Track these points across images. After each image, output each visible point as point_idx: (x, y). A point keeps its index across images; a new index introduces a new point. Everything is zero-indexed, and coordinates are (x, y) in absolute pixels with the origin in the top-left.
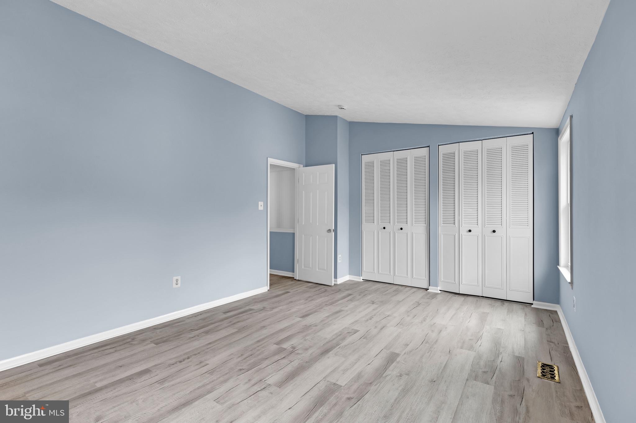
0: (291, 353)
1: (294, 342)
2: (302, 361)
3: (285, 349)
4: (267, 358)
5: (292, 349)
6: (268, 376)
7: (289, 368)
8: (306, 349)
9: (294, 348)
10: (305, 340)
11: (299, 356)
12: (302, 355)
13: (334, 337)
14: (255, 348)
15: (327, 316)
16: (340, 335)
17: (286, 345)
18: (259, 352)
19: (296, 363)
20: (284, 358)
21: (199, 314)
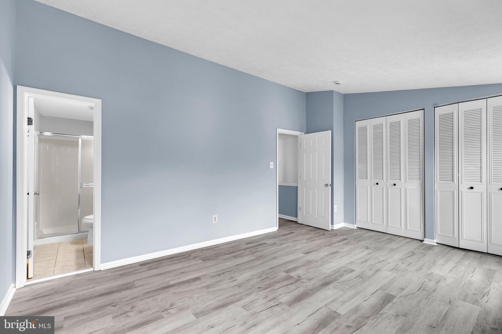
0: (298, 280)
1: (300, 272)
2: (306, 289)
3: (292, 277)
4: (278, 282)
5: (297, 278)
6: (280, 296)
7: (296, 293)
8: (310, 280)
9: (299, 277)
10: (308, 272)
11: (304, 285)
12: (306, 284)
13: (332, 273)
14: (270, 273)
15: (326, 255)
16: (338, 272)
17: (292, 274)
18: (272, 277)
19: (301, 290)
20: (292, 284)
21: (230, 243)
